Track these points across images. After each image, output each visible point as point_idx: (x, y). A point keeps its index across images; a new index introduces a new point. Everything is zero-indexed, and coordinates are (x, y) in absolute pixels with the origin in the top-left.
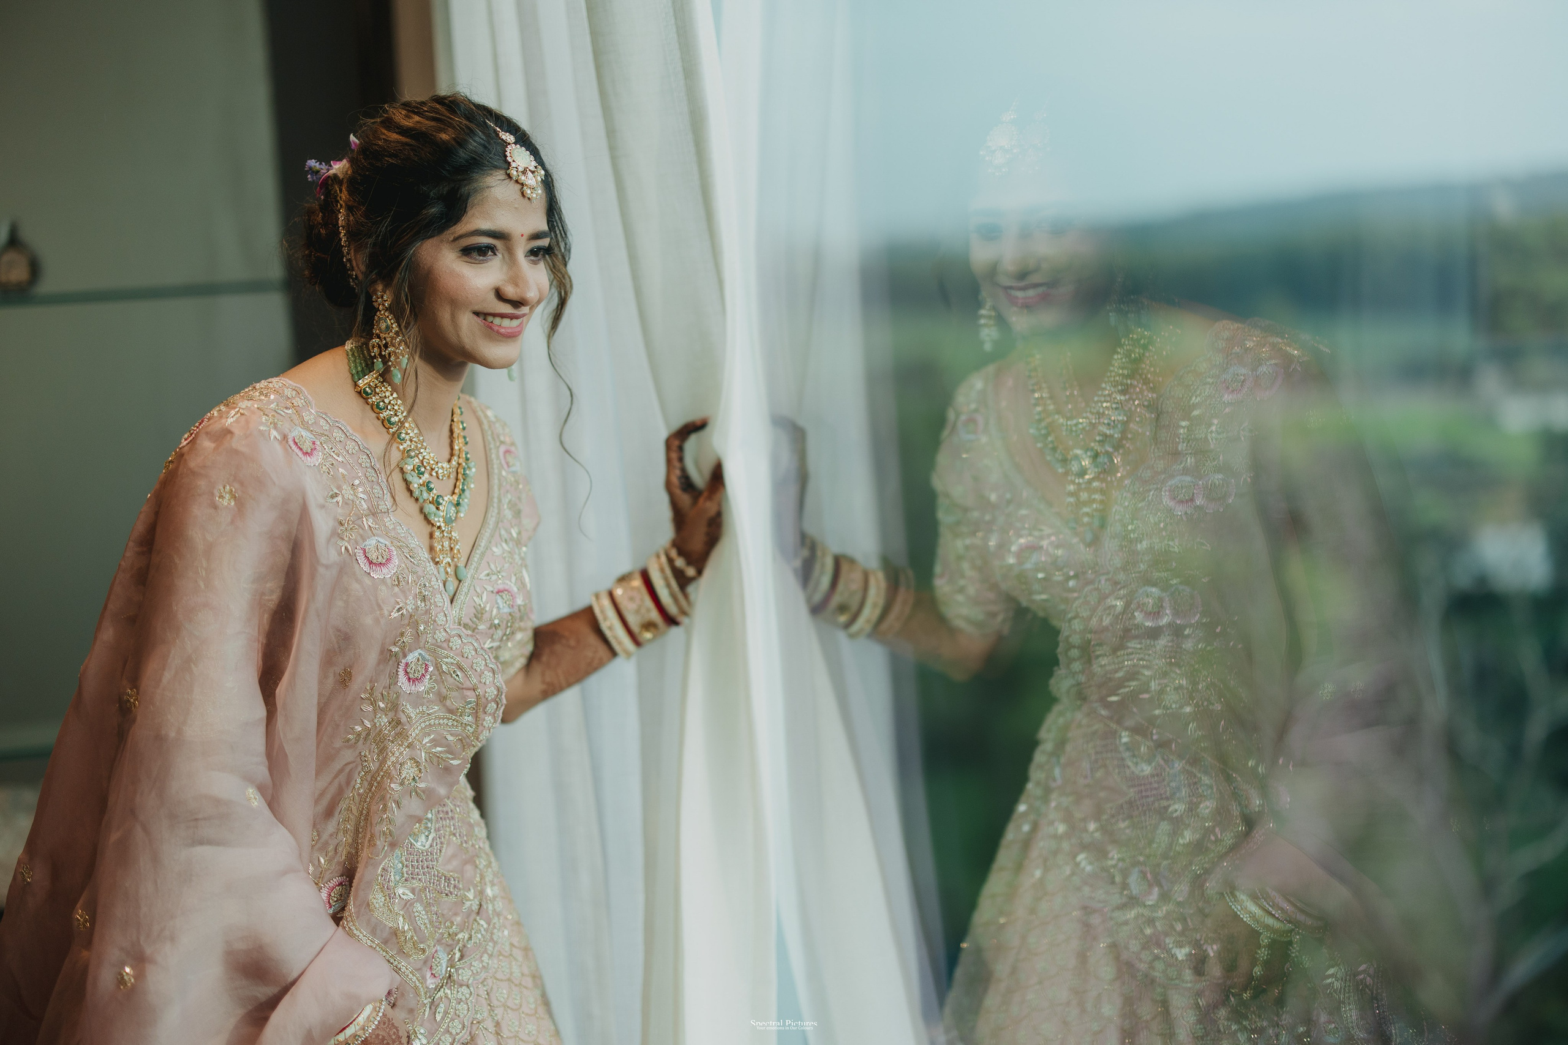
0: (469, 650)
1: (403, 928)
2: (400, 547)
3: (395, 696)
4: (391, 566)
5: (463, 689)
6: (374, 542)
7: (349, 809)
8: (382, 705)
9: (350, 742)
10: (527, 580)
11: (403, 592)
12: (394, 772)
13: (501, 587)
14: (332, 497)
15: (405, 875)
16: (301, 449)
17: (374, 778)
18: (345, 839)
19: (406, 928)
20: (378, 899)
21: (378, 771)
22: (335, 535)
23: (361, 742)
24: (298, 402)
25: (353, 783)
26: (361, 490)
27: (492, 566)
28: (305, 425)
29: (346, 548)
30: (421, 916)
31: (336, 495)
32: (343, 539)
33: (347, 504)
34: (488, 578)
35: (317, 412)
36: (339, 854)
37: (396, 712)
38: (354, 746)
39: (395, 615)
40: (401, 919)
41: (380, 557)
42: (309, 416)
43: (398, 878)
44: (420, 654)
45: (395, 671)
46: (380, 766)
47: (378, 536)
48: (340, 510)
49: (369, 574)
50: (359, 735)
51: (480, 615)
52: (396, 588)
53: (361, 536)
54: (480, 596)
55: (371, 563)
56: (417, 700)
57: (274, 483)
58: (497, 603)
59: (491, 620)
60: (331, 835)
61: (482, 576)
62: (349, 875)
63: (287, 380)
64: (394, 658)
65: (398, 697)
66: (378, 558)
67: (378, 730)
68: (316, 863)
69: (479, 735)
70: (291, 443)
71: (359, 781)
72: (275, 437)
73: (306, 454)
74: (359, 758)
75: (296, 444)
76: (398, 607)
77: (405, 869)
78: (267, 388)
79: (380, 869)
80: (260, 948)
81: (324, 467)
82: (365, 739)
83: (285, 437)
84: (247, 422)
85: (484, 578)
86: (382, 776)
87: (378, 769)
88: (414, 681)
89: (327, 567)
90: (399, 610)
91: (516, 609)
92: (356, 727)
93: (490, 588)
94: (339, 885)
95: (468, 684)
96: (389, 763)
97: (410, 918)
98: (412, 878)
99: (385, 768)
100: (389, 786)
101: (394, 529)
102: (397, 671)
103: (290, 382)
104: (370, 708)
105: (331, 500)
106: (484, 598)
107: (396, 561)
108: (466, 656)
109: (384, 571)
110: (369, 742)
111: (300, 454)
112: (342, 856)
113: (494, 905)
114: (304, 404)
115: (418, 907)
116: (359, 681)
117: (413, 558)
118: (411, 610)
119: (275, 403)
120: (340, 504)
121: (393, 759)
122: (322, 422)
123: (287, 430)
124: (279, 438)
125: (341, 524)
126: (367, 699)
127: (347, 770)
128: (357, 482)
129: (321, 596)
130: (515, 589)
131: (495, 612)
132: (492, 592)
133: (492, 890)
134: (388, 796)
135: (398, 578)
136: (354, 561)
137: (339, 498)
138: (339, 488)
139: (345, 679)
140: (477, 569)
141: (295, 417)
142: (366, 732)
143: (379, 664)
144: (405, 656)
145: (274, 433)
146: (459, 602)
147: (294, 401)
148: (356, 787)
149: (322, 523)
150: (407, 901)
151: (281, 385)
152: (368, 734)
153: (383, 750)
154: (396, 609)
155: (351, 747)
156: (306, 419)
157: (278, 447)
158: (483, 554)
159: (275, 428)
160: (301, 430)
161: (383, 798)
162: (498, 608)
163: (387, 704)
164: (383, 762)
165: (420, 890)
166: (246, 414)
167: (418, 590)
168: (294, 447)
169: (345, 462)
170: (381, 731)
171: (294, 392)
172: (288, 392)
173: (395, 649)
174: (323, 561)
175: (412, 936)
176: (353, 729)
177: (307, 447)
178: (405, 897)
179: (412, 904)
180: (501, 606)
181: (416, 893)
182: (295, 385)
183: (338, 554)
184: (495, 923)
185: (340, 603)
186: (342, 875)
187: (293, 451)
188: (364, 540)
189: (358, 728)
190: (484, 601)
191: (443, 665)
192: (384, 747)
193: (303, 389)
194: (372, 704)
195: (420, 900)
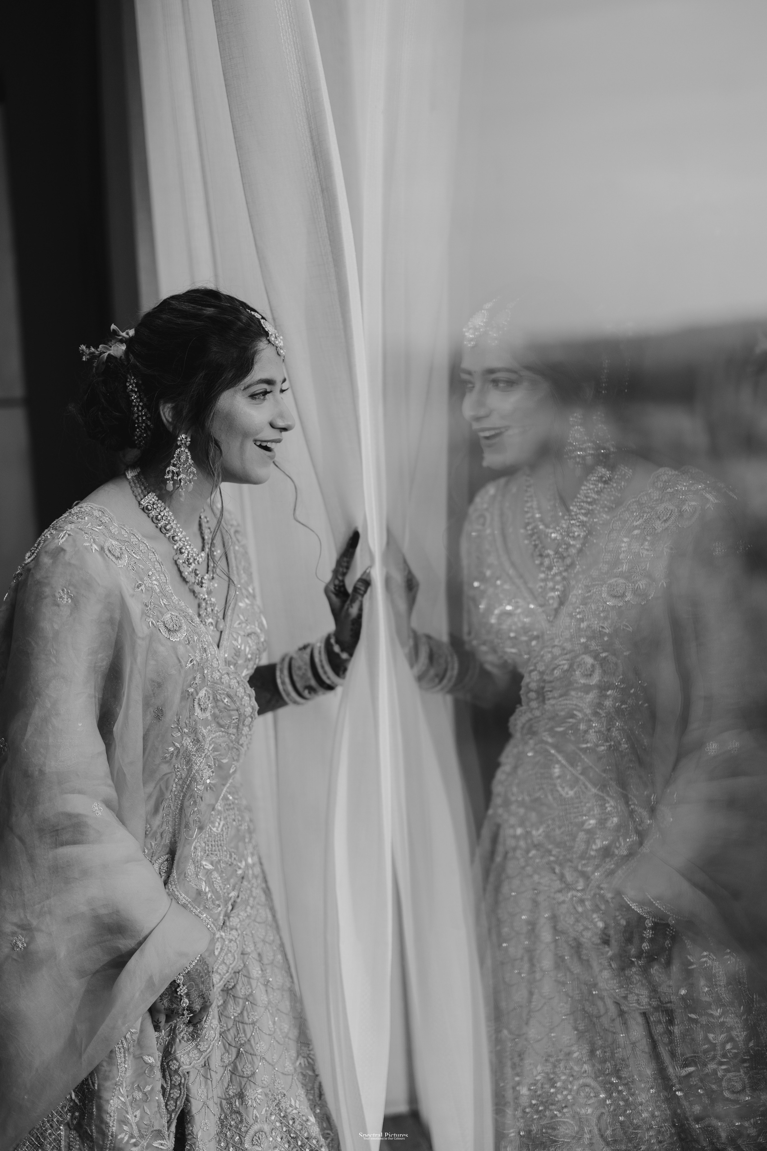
0: (233, 682)
1: (205, 889)
2: (185, 616)
3: (194, 723)
4: (182, 631)
5: (230, 710)
6: (169, 615)
7: (169, 807)
8: (186, 730)
9: (167, 759)
10: (265, 622)
11: (192, 647)
12: (198, 777)
13: (249, 631)
14: (138, 587)
15: (207, 852)
16: (114, 555)
17: (184, 782)
18: (168, 829)
19: (207, 890)
20: (190, 869)
21: (187, 777)
22: (145, 614)
23: (174, 758)
24: (105, 519)
25: (170, 788)
26: (154, 578)
27: (241, 617)
28: (113, 537)
29: (152, 623)
30: (217, 881)
31: (140, 585)
32: (150, 617)
33: (148, 590)
34: (240, 626)
35: (118, 524)
36: (164, 839)
37: (196, 733)
38: (169, 762)
39: (189, 665)
40: (204, 883)
41: (175, 626)
42: (114, 530)
43: (202, 854)
44: (206, 691)
45: (192, 706)
46: (188, 773)
47: (171, 610)
48: (144, 596)
49: (169, 639)
50: (172, 753)
51: (238, 654)
52: (188, 646)
53: (160, 612)
54: (236, 640)
55: (169, 630)
56: (206, 723)
57: (99, 584)
58: (248, 643)
59: (246, 655)
60: (159, 826)
61: (236, 625)
62: (172, 853)
63: (93, 504)
64: (191, 696)
65: (196, 724)
66: (173, 627)
67: (185, 748)
68: (149, 846)
69: (239, 740)
70: (107, 552)
71: (174, 785)
72: (96, 549)
73: (118, 558)
74: (173, 770)
75: (110, 551)
76: (190, 659)
77: (207, 848)
78: (79, 511)
79: (193, 847)
80: (117, 912)
81: (130, 566)
82: (177, 756)
83: (102, 548)
84: (74, 541)
85: (237, 626)
86: (190, 781)
87: (187, 776)
88: (204, 710)
89: (143, 639)
90: (191, 662)
91: (261, 645)
92: (170, 748)
93: (242, 633)
94: (166, 861)
95: (233, 706)
96: (194, 771)
97: (210, 883)
98: (212, 854)
99: (191, 775)
100: (197, 788)
101: (178, 604)
102: (194, 705)
103: (95, 505)
104: (179, 734)
105: (137, 590)
106: (240, 641)
107: (185, 627)
108: (232, 687)
109: (179, 635)
110: (180, 758)
111: (114, 559)
112: (167, 841)
113: (253, 870)
114: (109, 520)
115: (215, 875)
116: (170, 716)
117: (194, 623)
118: (198, 660)
119: (90, 523)
120: (144, 591)
121: (196, 768)
122: (123, 532)
123: (102, 542)
124: (98, 549)
125: (147, 606)
126: (175, 728)
127: (165, 779)
128: (150, 573)
129: (140, 659)
130: (259, 631)
131: (247, 649)
132: (244, 636)
133: (252, 859)
134: (196, 794)
135: (188, 639)
136: (159, 631)
137: (143, 587)
138: (142, 579)
139: (159, 714)
140: (231, 620)
141: (105, 531)
142: (177, 751)
143: (181, 702)
144: (197, 694)
145: (95, 546)
146: (223, 646)
147: (101, 519)
148: (173, 790)
149: (135, 608)
150: (208, 870)
151: (90, 508)
152: (178, 752)
153: (189, 762)
154: (190, 661)
155: (167, 762)
156: (113, 531)
157: (99, 557)
158: (234, 609)
159: (94, 542)
160: (111, 540)
161: (192, 796)
162: (250, 647)
163: (190, 729)
164: (190, 770)
165: (217, 862)
166: (72, 534)
167: (201, 645)
168: (109, 554)
169: (141, 559)
170: (187, 749)
171: (100, 512)
172: (96, 513)
173: (191, 690)
174: (140, 635)
175: (211, 896)
176: (167, 750)
177: (117, 554)
178: (206, 867)
179: (211, 873)
180: (251, 645)
181: (214, 864)
182: (99, 506)
183: (148, 628)
184: (253, 884)
185: (152, 662)
186: (168, 854)
187: (109, 558)
188: (163, 615)
189: (172, 749)
190: (239, 643)
191: (218, 696)
192: (189, 760)
193: (106, 509)
194: (179, 731)
195: (216, 869)
